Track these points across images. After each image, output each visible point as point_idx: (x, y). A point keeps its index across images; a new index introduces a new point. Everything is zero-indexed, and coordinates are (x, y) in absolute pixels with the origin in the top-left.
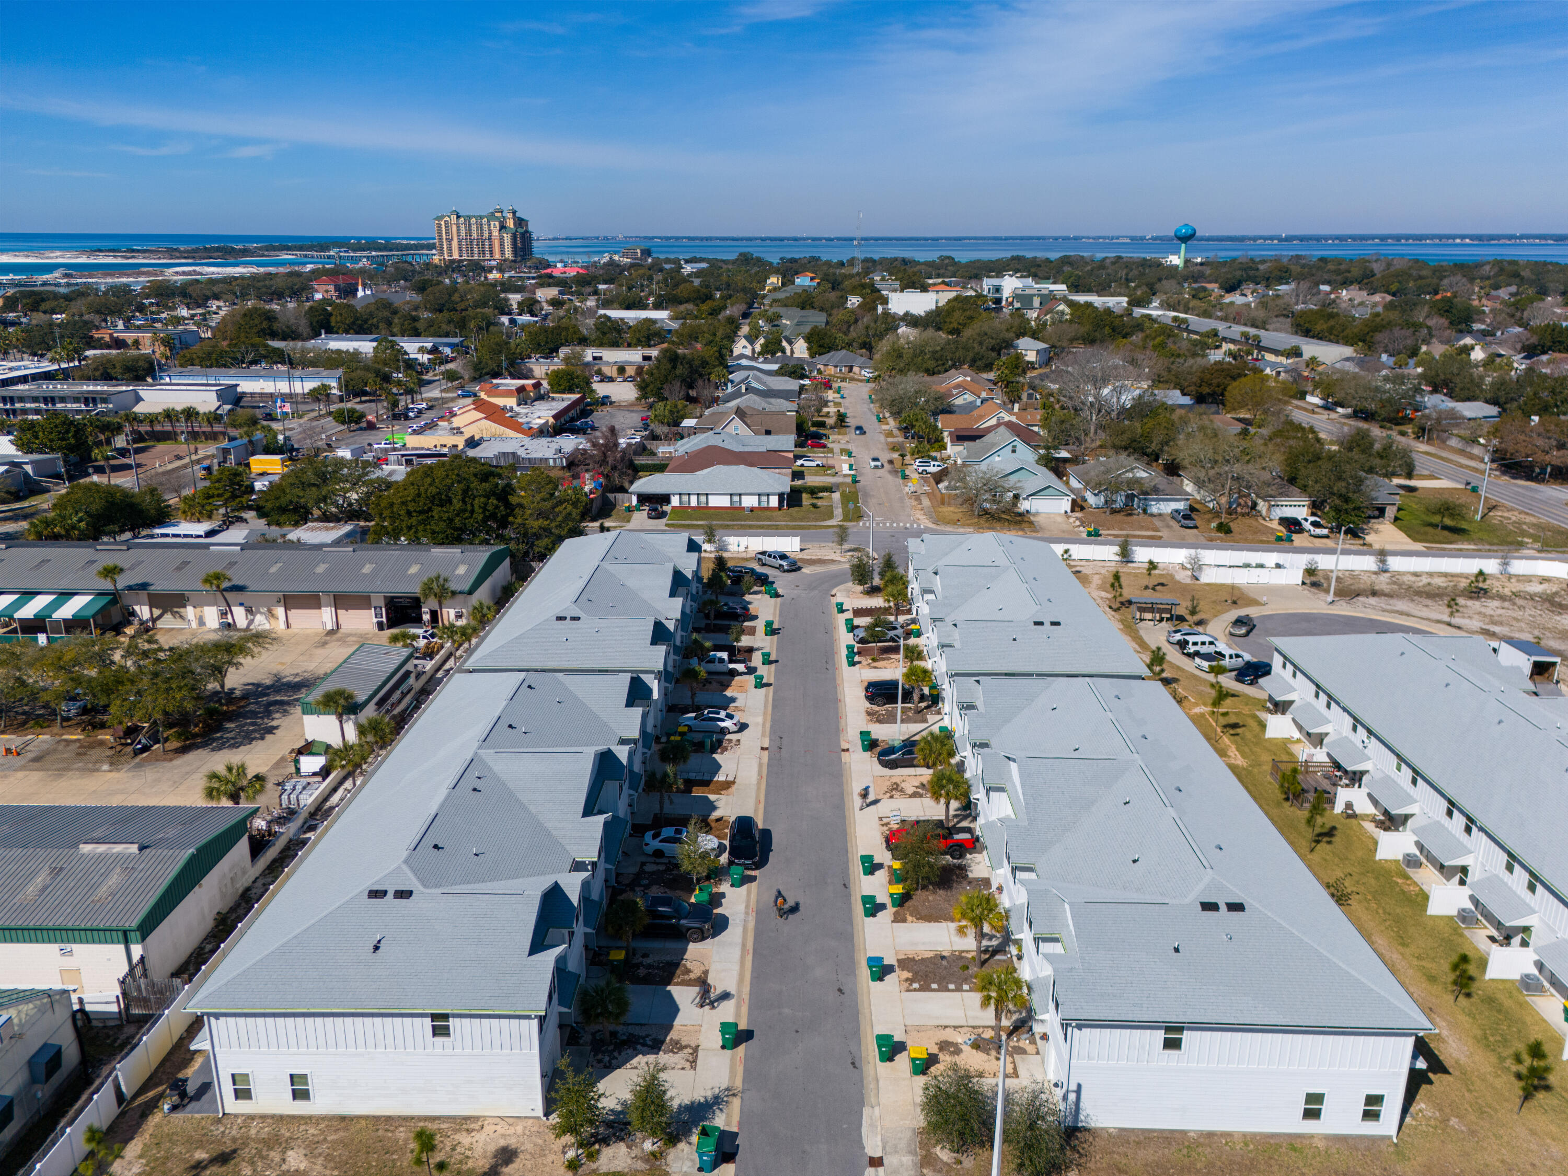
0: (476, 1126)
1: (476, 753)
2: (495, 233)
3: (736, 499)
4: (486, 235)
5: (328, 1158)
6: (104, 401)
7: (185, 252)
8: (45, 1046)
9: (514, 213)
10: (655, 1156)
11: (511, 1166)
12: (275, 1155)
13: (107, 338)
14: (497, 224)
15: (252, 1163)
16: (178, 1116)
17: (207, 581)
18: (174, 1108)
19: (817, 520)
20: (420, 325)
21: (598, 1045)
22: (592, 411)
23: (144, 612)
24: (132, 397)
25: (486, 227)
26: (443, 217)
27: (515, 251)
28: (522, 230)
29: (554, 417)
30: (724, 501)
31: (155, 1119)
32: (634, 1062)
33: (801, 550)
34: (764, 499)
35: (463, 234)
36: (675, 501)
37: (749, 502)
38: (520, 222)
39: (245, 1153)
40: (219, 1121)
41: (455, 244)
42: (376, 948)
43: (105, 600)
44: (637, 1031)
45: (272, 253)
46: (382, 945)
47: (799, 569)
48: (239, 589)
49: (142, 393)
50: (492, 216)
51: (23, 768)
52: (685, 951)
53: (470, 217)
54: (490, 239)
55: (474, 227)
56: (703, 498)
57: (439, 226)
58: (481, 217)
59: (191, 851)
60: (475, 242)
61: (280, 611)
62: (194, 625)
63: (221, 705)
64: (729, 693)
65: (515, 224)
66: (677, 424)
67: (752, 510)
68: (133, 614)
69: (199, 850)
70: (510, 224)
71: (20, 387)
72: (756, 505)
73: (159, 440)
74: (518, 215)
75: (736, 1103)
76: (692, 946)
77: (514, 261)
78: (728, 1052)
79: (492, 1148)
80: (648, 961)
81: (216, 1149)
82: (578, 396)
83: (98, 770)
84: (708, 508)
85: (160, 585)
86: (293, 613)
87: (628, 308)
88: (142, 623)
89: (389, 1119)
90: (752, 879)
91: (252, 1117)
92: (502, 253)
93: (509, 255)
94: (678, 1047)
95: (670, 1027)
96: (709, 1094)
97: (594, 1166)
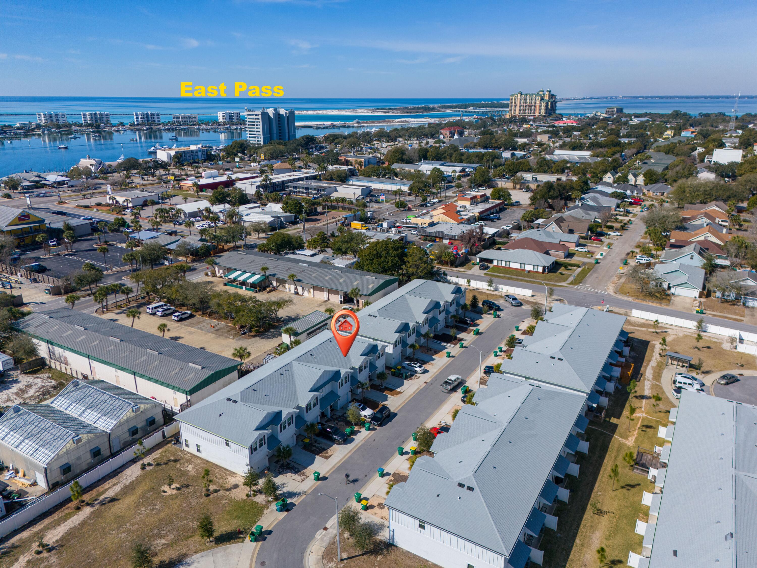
0: (234, 476)
1: (291, 362)
2: (538, 102)
3: (523, 265)
4: (533, 103)
5: (197, 470)
6: (324, 190)
7: (411, 109)
8: (152, 417)
9: (550, 92)
10: (269, 502)
11: (235, 490)
12: (186, 464)
13: (343, 160)
14: (540, 98)
15: (181, 465)
16: (174, 446)
17: (289, 277)
18: (175, 444)
19: (556, 281)
20: (463, 158)
21: (282, 466)
22: (506, 209)
23: (275, 283)
24: (334, 189)
25: (534, 100)
26: (514, 94)
27: (546, 112)
28: (552, 100)
29: (479, 213)
30: (517, 266)
31: (169, 445)
32: (287, 474)
33: (532, 296)
34: (536, 267)
35: (522, 103)
36: (495, 263)
37: (529, 268)
38: (552, 96)
39: (181, 461)
40: (181, 451)
41: (518, 108)
42: (220, 415)
43: (264, 277)
44: (296, 466)
45: (444, 109)
46: (222, 415)
47: (521, 305)
48: (300, 281)
49: (337, 188)
50: (538, 94)
51: (212, 332)
52: (331, 446)
53: (527, 95)
54: (535, 105)
55: (528, 100)
56: (508, 263)
57: (512, 99)
58: (532, 95)
59: (213, 372)
60: (527, 107)
61: (312, 291)
62: (288, 290)
63: (274, 322)
64: (434, 357)
65: (549, 97)
66: (532, 221)
67: (529, 272)
68: (272, 284)
69: (215, 372)
70: (547, 98)
71: (301, 182)
72: (532, 270)
73: (333, 209)
74: (551, 93)
75: (304, 496)
76: (335, 446)
77: (544, 116)
78: (315, 481)
79: (234, 483)
80: (318, 446)
81: (176, 458)
82: (501, 201)
83: (228, 338)
84: (509, 268)
85: (279, 276)
86: (316, 292)
87: (574, 149)
88: (274, 287)
89: (217, 465)
90: (374, 429)
91: (189, 453)
92: (540, 112)
93: (543, 113)
94: (303, 474)
95: (306, 468)
96: (299, 491)
97: (253, 498)
